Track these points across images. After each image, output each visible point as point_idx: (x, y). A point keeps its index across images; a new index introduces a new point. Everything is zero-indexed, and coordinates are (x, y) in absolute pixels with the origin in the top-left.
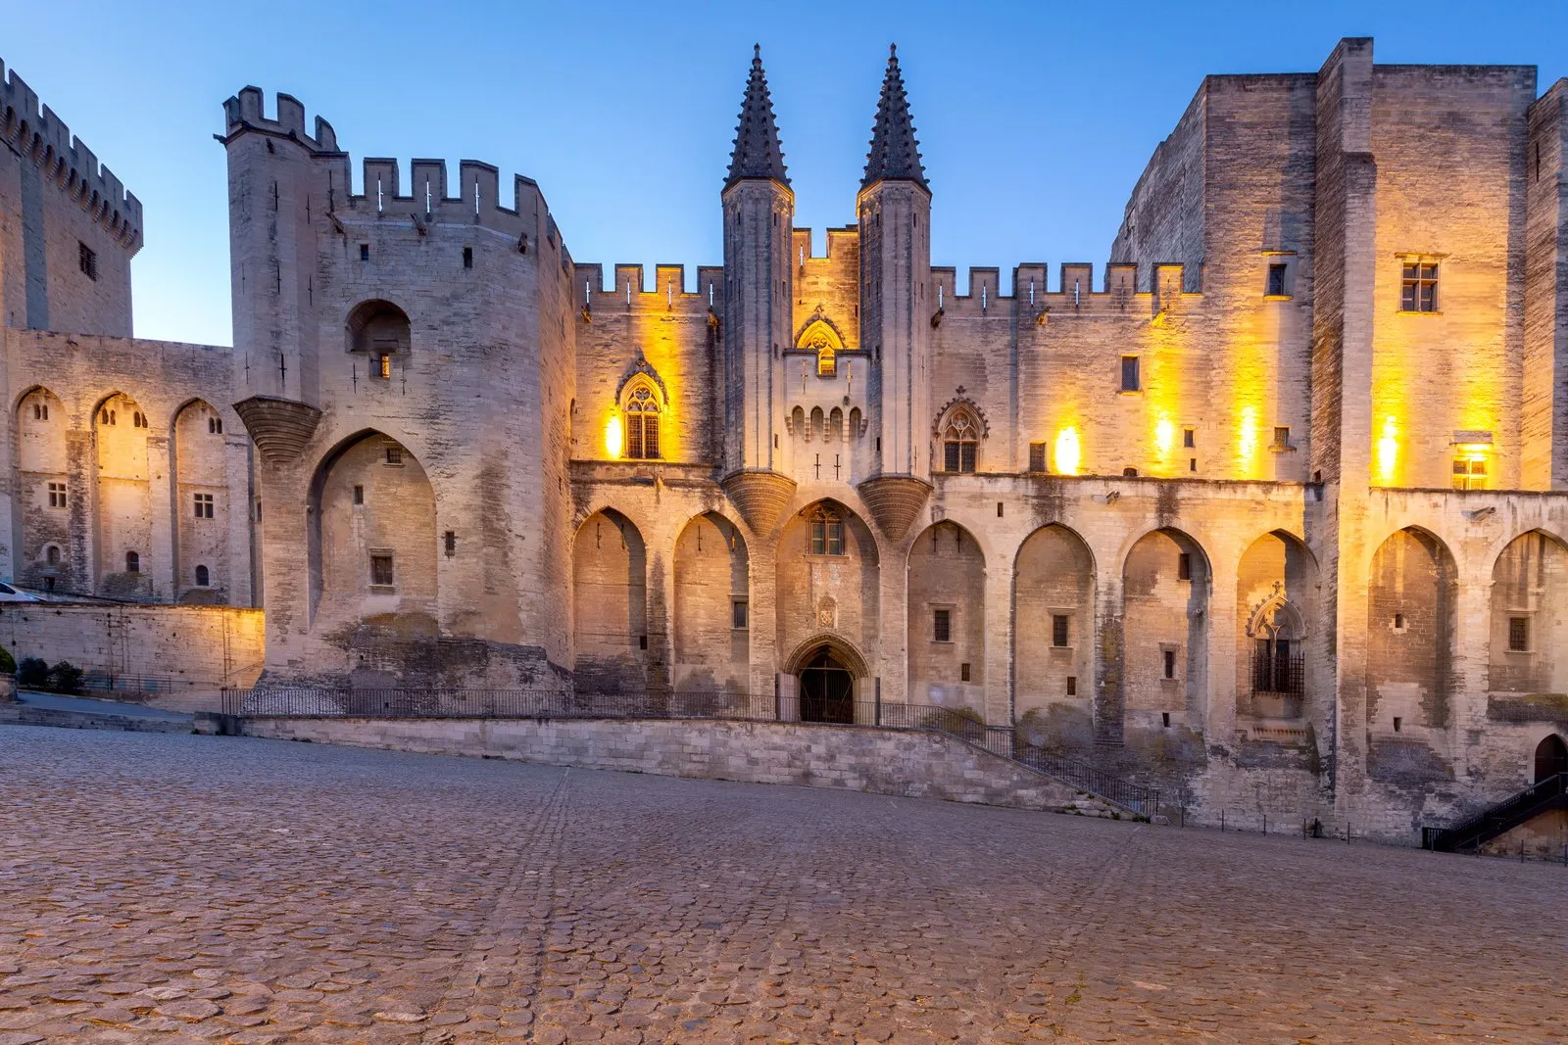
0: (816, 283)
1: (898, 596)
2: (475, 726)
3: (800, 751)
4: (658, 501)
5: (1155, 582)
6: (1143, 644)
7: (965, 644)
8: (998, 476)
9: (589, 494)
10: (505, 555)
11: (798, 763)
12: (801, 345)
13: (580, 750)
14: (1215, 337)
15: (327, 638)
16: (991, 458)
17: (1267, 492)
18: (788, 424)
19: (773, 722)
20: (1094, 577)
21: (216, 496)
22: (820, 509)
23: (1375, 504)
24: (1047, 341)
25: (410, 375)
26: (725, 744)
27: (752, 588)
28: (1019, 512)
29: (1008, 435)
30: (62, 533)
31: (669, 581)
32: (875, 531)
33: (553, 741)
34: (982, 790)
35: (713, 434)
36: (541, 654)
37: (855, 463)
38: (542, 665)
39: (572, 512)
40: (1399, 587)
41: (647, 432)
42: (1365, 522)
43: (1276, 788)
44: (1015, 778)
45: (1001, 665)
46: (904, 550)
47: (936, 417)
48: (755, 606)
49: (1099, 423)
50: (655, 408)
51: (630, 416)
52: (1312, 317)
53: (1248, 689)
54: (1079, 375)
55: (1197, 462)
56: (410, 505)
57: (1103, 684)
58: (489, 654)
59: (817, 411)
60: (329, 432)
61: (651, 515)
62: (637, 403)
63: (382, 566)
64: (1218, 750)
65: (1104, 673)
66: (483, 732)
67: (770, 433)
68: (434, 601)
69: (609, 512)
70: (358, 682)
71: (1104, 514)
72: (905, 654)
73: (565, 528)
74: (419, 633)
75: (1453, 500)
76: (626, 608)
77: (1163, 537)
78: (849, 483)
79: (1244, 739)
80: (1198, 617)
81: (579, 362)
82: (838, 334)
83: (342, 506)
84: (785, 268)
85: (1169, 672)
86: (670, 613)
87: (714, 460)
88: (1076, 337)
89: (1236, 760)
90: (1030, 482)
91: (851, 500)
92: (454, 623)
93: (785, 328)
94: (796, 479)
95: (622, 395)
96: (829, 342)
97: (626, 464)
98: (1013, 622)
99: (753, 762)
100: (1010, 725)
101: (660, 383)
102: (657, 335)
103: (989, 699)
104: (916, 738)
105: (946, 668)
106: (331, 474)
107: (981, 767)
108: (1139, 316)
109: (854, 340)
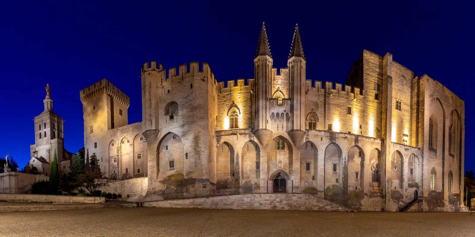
0: (278, 82)
1: (298, 160)
2: (191, 200)
3: (273, 200)
4: (238, 139)
5: (354, 157)
6: (352, 171)
7: (313, 171)
8: (321, 131)
9: (220, 139)
10: (200, 157)
11: (272, 204)
12: (274, 97)
13: (217, 204)
14: (365, 106)
15: (160, 182)
16: (319, 127)
17: (374, 140)
18: (271, 117)
19: (266, 193)
20: (342, 156)
21: (141, 154)
22: (278, 138)
23: (392, 145)
24: (332, 100)
25: (178, 117)
26: (254, 200)
27: (261, 159)
28: (326, 140)
29: (323, 121)
30: (116, 167)
31: (240, 159)
32: (292, 144)
33: (210, 203)
34: (317, 207)
35: (251, 121)
36: (208, 180)
37: (287, 127)
38: (208, 183)
39: (216, 144)
40: (396, 162)
41: (235, 122)
42: (391, 148)
43: (376, 202)
44: (325, 204)
45: (322, 176)
46: (299, 148)
47: (307, 116)
48: (262, 163)
49: (343, 121)
50: (237, 116)
51: (231, 118)
52: (382, 106)
53: (371, 181)
54: (339, 109)
55: (362, 132)
56: (178, 148)
57: (344, 180)
58: (196, 182)
59: (278, 114)
60: (161, 134)
61: (236, 142)
62: (232, 115)
63: (172, 164)
64: (366, 194)
65: (344, 177)
66: (193, 202)
67: (266, 120)
68: (183, 170)
69: (226, 143)
70: (166, 192)
71: (344, 141)
72: (299, 174)
73: (215, 148)
74: (180, 178)
75: (403, 146)
76: (229, 166)
77: (356, 147)
78: (286, 132)
79: (371, 192)
80: (362, 165)
81: (218, 106)
82: (283, 94)
83: (163, 151)
84: (270, 78)
85: (357, 177)
86: (240, 167)
87: (252, 127)
88: (338, 100)
89: (369, 196)
90: (328, 133)
91: (286, 136)
92: (188, 175)
93: (270, 93)
94: (272, 131)
95: (229, 113)
96: (281, 97)
97: (230, 130)
98: (324, 166)
99: (261, 204)
100: (324, 190)
101: (239, 109)
102: (237, 97)
103: (319, 184)
104: (302, 195)
105: (309, 177)
106: (161, 144)
107: (317, 202)
108: (351, 98)
109: (287, 96)
